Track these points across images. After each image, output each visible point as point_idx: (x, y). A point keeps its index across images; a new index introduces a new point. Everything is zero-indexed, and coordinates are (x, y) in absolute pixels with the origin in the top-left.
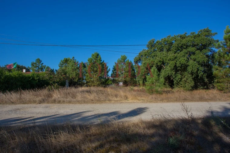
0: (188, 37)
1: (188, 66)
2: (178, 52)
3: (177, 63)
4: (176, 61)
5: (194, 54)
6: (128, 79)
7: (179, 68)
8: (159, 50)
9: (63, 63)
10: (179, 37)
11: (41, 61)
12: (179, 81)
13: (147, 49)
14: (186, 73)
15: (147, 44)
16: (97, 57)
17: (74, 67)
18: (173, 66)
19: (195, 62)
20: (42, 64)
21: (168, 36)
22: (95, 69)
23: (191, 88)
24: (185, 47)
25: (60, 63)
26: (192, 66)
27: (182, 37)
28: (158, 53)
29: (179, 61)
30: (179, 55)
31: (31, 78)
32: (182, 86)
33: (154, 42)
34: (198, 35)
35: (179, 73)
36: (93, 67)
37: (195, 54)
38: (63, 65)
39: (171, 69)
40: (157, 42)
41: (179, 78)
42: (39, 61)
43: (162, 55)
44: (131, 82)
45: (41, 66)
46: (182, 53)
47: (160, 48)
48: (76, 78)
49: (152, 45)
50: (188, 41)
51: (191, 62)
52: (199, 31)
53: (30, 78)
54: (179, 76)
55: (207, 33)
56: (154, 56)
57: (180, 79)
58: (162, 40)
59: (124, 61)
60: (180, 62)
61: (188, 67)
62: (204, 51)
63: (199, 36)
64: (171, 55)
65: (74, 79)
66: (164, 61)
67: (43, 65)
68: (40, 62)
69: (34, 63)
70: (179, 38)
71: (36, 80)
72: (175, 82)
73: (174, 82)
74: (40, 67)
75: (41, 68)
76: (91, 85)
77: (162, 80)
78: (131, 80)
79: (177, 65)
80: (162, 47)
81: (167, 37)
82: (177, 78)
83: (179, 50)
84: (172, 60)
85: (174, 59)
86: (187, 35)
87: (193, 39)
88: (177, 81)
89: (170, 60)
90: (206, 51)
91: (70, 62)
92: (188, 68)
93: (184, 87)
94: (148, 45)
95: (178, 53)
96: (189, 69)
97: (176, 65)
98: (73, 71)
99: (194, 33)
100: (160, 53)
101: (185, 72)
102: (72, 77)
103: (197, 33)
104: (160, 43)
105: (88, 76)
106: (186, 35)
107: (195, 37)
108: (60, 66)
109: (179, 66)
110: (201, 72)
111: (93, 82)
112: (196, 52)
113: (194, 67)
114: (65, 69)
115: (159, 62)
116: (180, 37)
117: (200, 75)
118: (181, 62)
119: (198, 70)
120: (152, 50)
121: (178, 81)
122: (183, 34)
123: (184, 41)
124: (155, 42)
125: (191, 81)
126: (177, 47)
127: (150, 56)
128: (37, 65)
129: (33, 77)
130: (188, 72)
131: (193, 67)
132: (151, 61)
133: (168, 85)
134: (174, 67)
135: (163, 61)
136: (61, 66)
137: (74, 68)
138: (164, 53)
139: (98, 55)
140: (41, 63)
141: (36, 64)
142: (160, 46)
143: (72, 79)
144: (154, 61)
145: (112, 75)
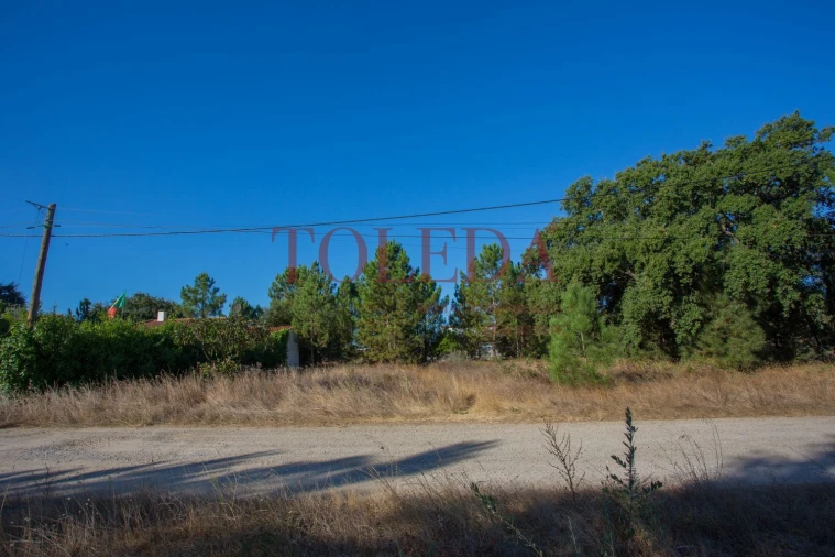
0: (719, 156)
1: (727, 267)
2: (680, 216)
3: (676, 259)
4: (674, 254)
5: (746, 218)
6: (514, 330)
7: (685, 280)
8: (611, 216)
9: (282, 284)
10: (683, 162)
11: (213, 282)
12: (698, 332)
13: (564, 215)
14: (722, 298)
15: (564, 196)
16: (393, 259)
17: (315, 297)
18: (663, 273)
19: (755, 252)
20: (216, 290)
21: (640, 161)
22: (388, 300)
23: (751, 358)
24: (706, 195)
25: (274, 284)
26: (745, 267)
27: (693, 161)
28: (607, 228)
29: (684, 251)
30: (684, 227)
31: (162, 340)
32: (711, 349)
33: (588, 187)
34: (755, 144)
35: (691, 298)
36: (381, 294)
37: (754, 221)
38: (281, 290)
39: (656, 286)
40: (601, 187)
41: (694, 321)
42: (206, 281)
43: (619, 234)
44: (525, 341)
45: (213, 299)
46: (697, 219)
47: (613, 207)
48: (323, 335)
49: (581, 199)
50: (720, 173)
51: (737, 252)
52: (761, 129)
53: (159, 340)
54: (696, 312)
55: (791, 136)
56: (591, 240)
57: (698, 324)
58: (619, 176)
59: (495, 265)
60: (687, 255)
61: (725, 272)
62: (791, 204)
63: (761, 146)
64: (652, 231)
65: (316, 337)
66: (628, 256)
67: (218, 294)
68: (210, 286)
69: (189, 291)
70: (682, 165)
71: (177, 347)
72: (680, 336)
73: (675, 335)
74: (207, 302)
75: (211, 305)
76: (375, 359)
77: (632, 329)
78: (524, 336)
79: (679, 270)
80: (619, 203)
81: (639, 165)
82: (686, 320)
83: (683, 209)
84: (655, 251)
85: (663, 247)
86: (713, 151)
87: (737, 164)
88: (689, 332)
89: (649, 250)
90: (799, 202)
91: (304, 279)
92: (727, 277)
93: (719, 354)
94: (568, 201)
95: (681, 223)
96: (733, 281)
97: (673, 270)
98: (311, 312)
99: (738, 141)
100: (613, 226)
101: (718, 295)
102: (309, 332)
103: (751, 139)
104: (612, 191)
105: (363, 326)
106: (709, 150)
107: (745, 155)
108: (271, 296)
109: (687, 274)
110: (790, 288)
111: (382, 347)
112: (756, 210)
113: (750, 270)
114: (288, 306)
115: (609, 261)
116: (686, 159)
117: (786, 303)
118: (692, 255)
119: (773, 281)
120: (584, 219)
121: (693, 332)
122: (694, 148)
123: (702, 174)
124: (593, 190)
125: (749, 328)
126: (675, 199)
127: (578, 239)
128: (199, 297)
129: (168, 335)
130: (730, 294)
131: (748, 274)
132: (578, 258)
133: (657, 350)
134: (666, 276)
135: (624, 257)
136: (276, 293)
137: (317, 300)
138: (627, 225)
139: (397, 250)
140: (211, 290)
141: (195, 292)
142: (614, 202)
143: (309, 339)
144: (591, 261)
145: (451, 318)
